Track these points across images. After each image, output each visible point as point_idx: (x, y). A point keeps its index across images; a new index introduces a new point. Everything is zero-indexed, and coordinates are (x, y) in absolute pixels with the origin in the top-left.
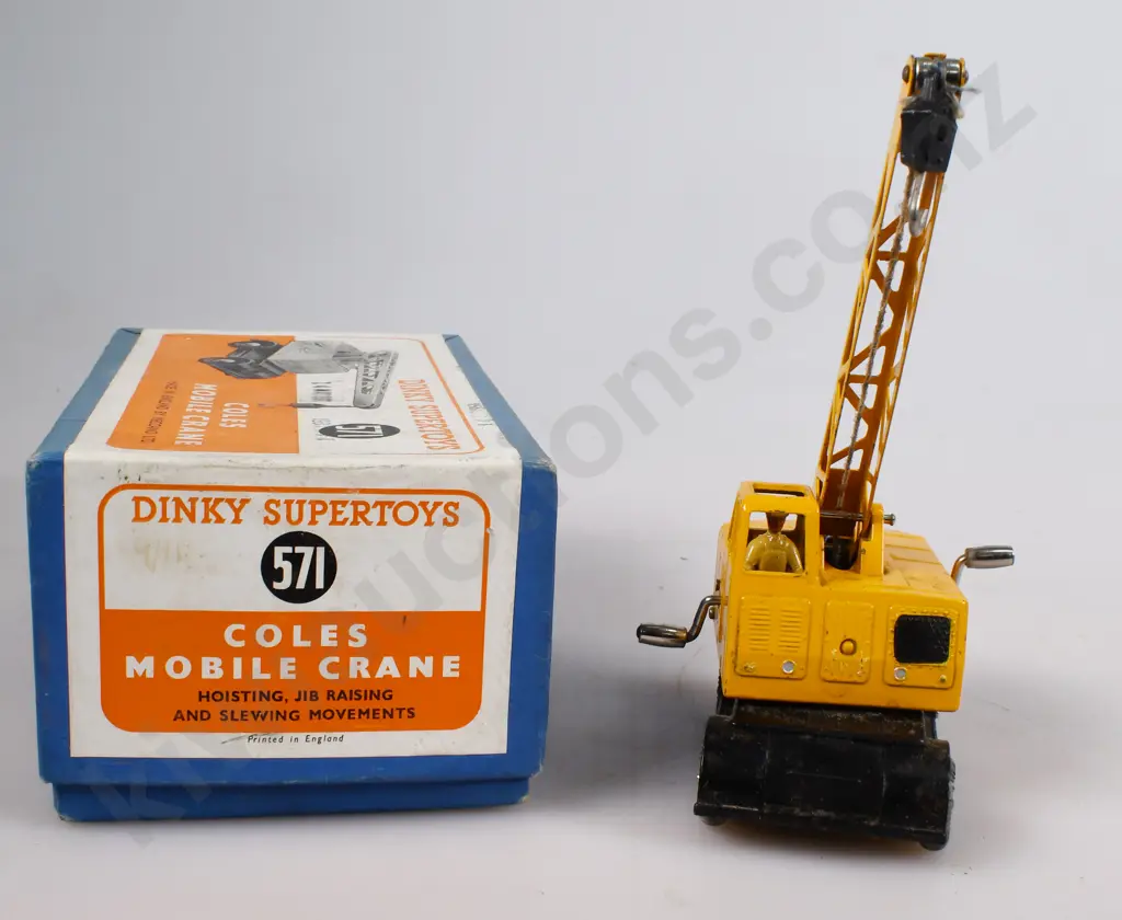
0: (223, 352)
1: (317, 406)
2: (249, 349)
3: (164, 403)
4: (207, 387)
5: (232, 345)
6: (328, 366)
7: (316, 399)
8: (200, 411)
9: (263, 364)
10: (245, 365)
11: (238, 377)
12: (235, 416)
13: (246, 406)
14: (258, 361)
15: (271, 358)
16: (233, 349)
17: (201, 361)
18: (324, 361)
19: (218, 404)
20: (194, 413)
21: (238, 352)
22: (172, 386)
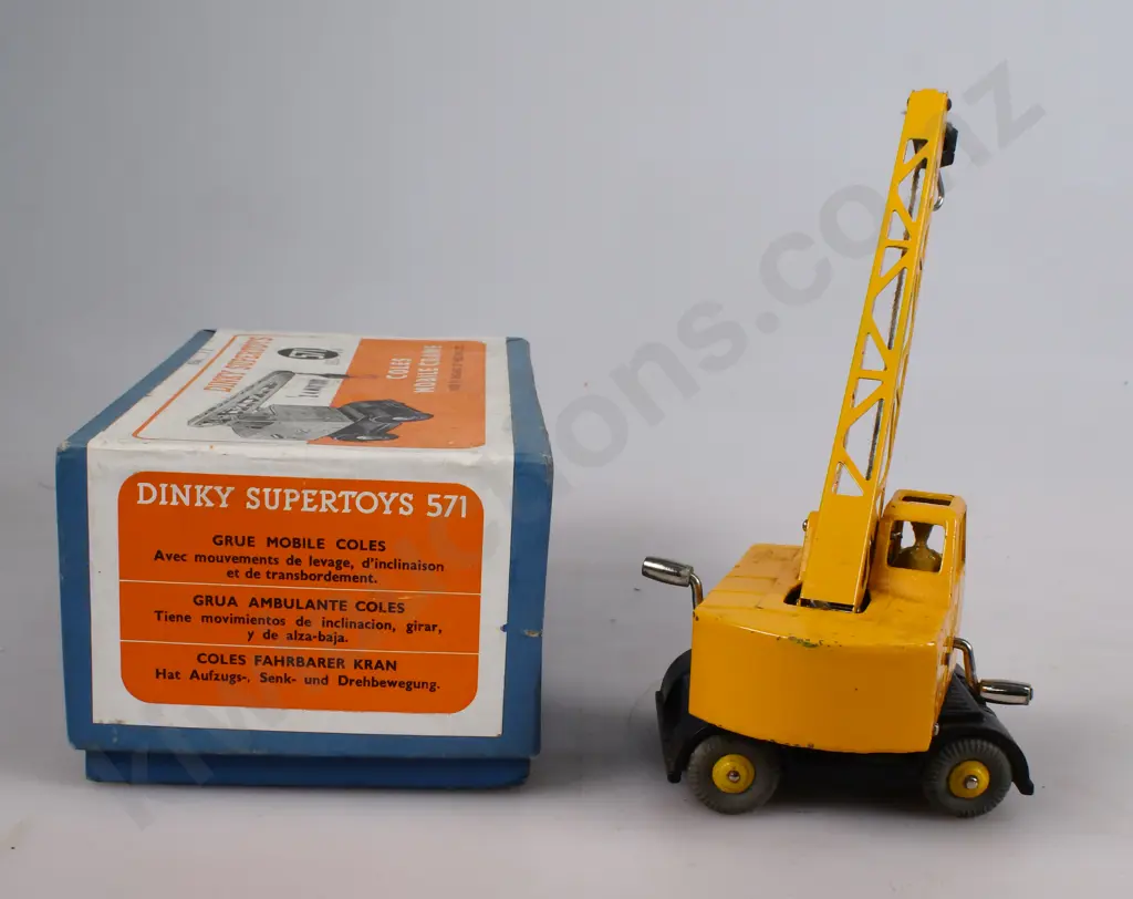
0: (405, 428)
1: (327, 376)
2: (372, 433)
3: (457, 373)
4: (422, 390)
5: (394, 437)
6: (288, 414)
7: (323, 382)
8: (428, 370)
9: (360, 416)
10: (382, 415)
11: (391, 401)
12: (399, 367)
13: (388, 377)
14: (366, 419)
15: (351, 423)
16: (392, 432)
17: (431, 416)
18: (288, 420)
19: (413, 377)
20: (432, 367)
21: (388, 429)
22: (454, 387)
